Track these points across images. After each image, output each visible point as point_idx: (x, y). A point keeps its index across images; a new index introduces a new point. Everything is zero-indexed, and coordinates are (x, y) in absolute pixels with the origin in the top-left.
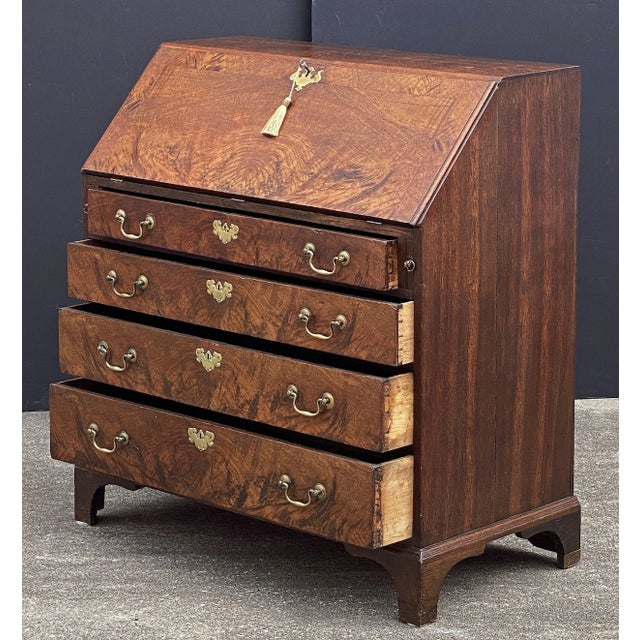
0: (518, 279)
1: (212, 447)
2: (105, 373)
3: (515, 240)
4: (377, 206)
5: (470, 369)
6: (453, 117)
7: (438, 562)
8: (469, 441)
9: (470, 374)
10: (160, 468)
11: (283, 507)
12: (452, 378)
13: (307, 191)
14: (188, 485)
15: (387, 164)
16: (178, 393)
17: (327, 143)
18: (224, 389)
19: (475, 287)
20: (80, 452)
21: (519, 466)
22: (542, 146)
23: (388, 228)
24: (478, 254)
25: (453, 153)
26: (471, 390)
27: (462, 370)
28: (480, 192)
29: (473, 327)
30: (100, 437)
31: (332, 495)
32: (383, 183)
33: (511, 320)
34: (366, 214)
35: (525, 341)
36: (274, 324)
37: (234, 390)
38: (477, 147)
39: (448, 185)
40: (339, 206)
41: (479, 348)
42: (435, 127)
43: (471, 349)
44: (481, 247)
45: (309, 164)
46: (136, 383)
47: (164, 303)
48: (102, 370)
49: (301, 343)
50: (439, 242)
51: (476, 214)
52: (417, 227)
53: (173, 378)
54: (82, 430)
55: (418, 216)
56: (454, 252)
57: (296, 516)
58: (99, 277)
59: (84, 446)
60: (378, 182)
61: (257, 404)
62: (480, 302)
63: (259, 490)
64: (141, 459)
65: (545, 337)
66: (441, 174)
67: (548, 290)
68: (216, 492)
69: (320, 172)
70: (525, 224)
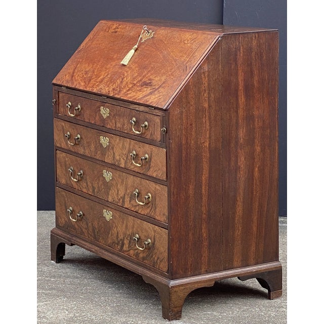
0: (237, 142)
3: (234, 121)
4: (153, 100)
5: (203, 187)
6: (196, 54)
7: (183, 288)
8: (204, 226)
9: (203, 190)
12: (191, 192)
13: (128, 92)
15: (163, 79)
17: (144, 68)
19: (207, 144)
21: (240, 242)
23: (157, 111)
24: (208, 127)
25: (191, 72)
26: (205, 199)
27: (198, 186)
28: (209, 93)
29: (206, 167)
32: (159, 88)
33: (233, 164)
34: (148, 103)
35: (242, 176)
38: (206, 70)
39: (186, 88)
40: (138, 100)
41: (210, 177)
42: (188, 59)
43: (205, 177)
44: (210, 123)
45: (134, 79)
50: (181, 118)
51: (206, 105)
52: (165, 110)
55: (167, 104)
56: (191, 125)
60: (157, 87)
62: (210, 152)
65: (256, 174)
66: (183, 83)
67: (258, 149)
69: (137, 83)
70: (241, 113)
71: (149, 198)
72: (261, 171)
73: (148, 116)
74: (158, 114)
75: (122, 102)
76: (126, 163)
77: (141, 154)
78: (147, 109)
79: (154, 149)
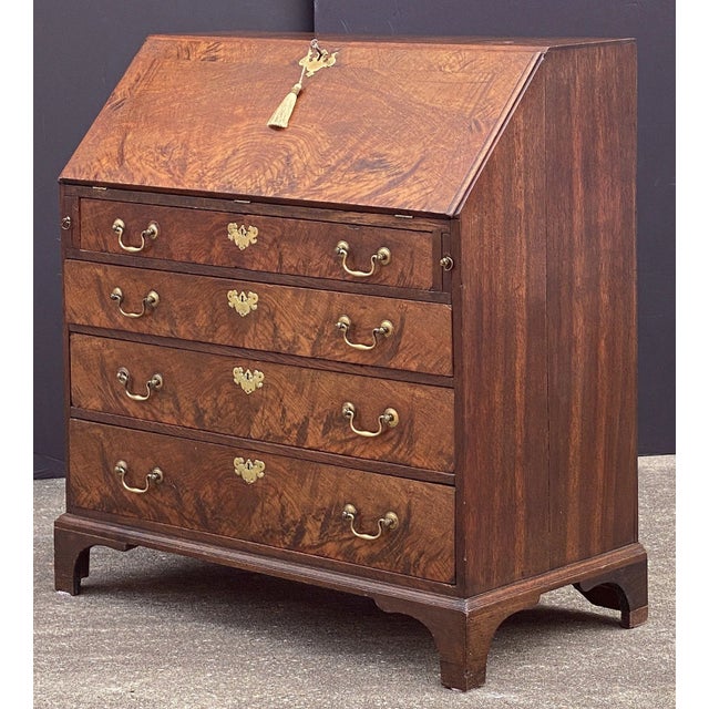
0: (571, 284)
1: (262, 479)
2: (125, 404)
3: (566, 239)
4: (407, 197)
5: (518, 388)
6: (492, 93)
7: (487, 615)
8: (518, 475)
9: (518, 395)
10: (200, 507)
11: (349, 543)
12: (498, 399)
13: (323, 186)
14: (234, 524)
15: (417, 150)
16: (213, 421)
17: (344, 132)
18: (267, 413)
19: (523, 292)
20: (106, 496)
21: (576, 505)
22: (595, 130)
23: (421, 222)
24: (524, 253)
25: (495, 134)
26: (520, 413)
27: (509, 388)
28: (526, 180)
29: (521, 338)
30: (129, 476)
31: (406, 524)
32: (413, 171)
33: (564, 333)
34: (395, 206)
35: (579, 358)
36: (308, 337)
37: (279, 413)
38: (522, 128)
39: (489, 171)
40: (362, 199)
41: (528, 365)
42: (472, 106)
43: (520, 364)
44: (528, 244)
45: (324, 156)
46: (163, 413)
47: (177, 321)
48: (122, 401)
49: (340, 356)
50: (481, 236)
51: (521, 206)
52: (454, 218)
53: (207, 404)
54: (108, 470)
55: (456, 205)
56: (497, 249)
57: (363, 552)
58: (102, 296)
59: (111, 488)
60: (406, 170)
61: (307, 427)
62: (528, 309)
63: (319, 524)
64: (179, 498)
65: (603, 354)
66: (481, 158)
67: (605, 298)
68: (267, 531)
69: (338, 164)
70: (578, 220)
71: (392, 419)
72: (611, 346)
73: (388, 235)
74: (424, 228)
75: (304, 209)
76: (315, 345)
77: (367, 322)
78: (386, 220)
79: (411, 308)
